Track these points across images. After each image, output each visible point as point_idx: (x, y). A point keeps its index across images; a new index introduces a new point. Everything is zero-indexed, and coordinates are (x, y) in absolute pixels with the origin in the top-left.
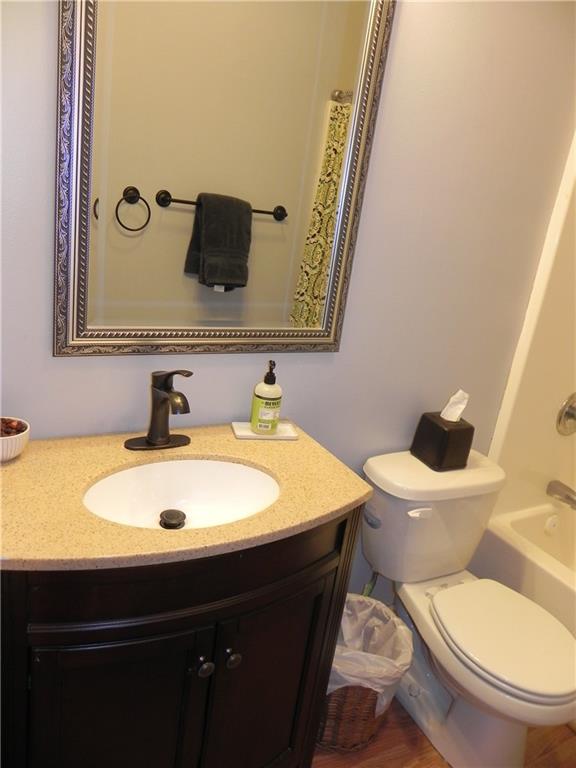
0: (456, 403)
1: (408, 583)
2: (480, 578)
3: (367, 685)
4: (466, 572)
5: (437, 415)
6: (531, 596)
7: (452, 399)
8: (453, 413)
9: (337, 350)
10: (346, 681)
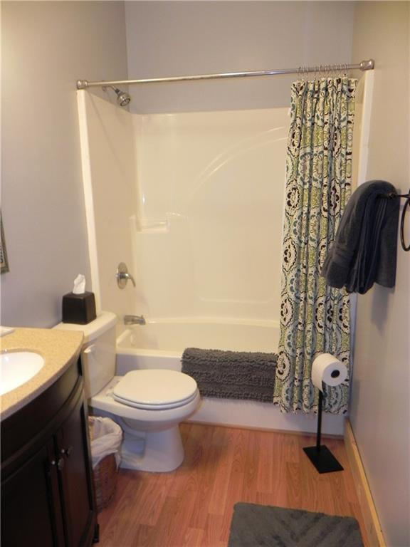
0: (79, 283)
1: (94, 396)
2: (123, 375)
3: (110, 452)
4: (116, 377)
5: (72, 295)
6: (145, 368)
7: (76, 282)
8: (80, 289)
9: (8, 271)
10: (99, 457)
